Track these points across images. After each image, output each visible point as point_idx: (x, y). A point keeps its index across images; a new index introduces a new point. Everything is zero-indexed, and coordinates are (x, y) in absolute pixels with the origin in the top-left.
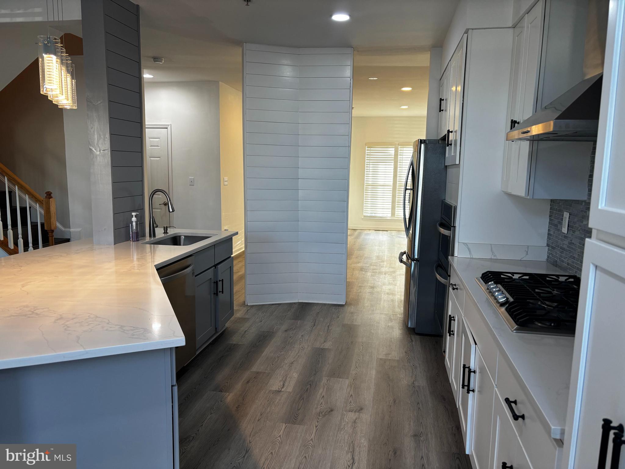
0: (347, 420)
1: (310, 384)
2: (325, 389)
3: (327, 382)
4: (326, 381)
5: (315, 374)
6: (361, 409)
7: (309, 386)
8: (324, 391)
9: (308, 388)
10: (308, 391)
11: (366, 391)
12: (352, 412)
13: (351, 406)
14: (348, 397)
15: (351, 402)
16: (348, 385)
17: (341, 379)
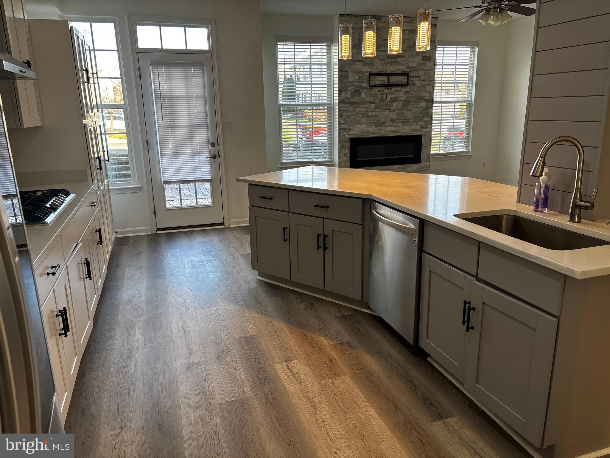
0: (199, 353)
1: (261, 380)
2: (239, 379)
3: (243, 390)
4: (245, 390)
5: (267, 396)
6: (188, 368)
7: (261, 376)
8: (239, 376)
9: (260, 374)
10: (256, 371)
11: (189, 392)
12: (197, 362)
13: (200, 368)
14: (208, 378)
15: (202, 372)
16: (214, 393)
17: (228, 400)
